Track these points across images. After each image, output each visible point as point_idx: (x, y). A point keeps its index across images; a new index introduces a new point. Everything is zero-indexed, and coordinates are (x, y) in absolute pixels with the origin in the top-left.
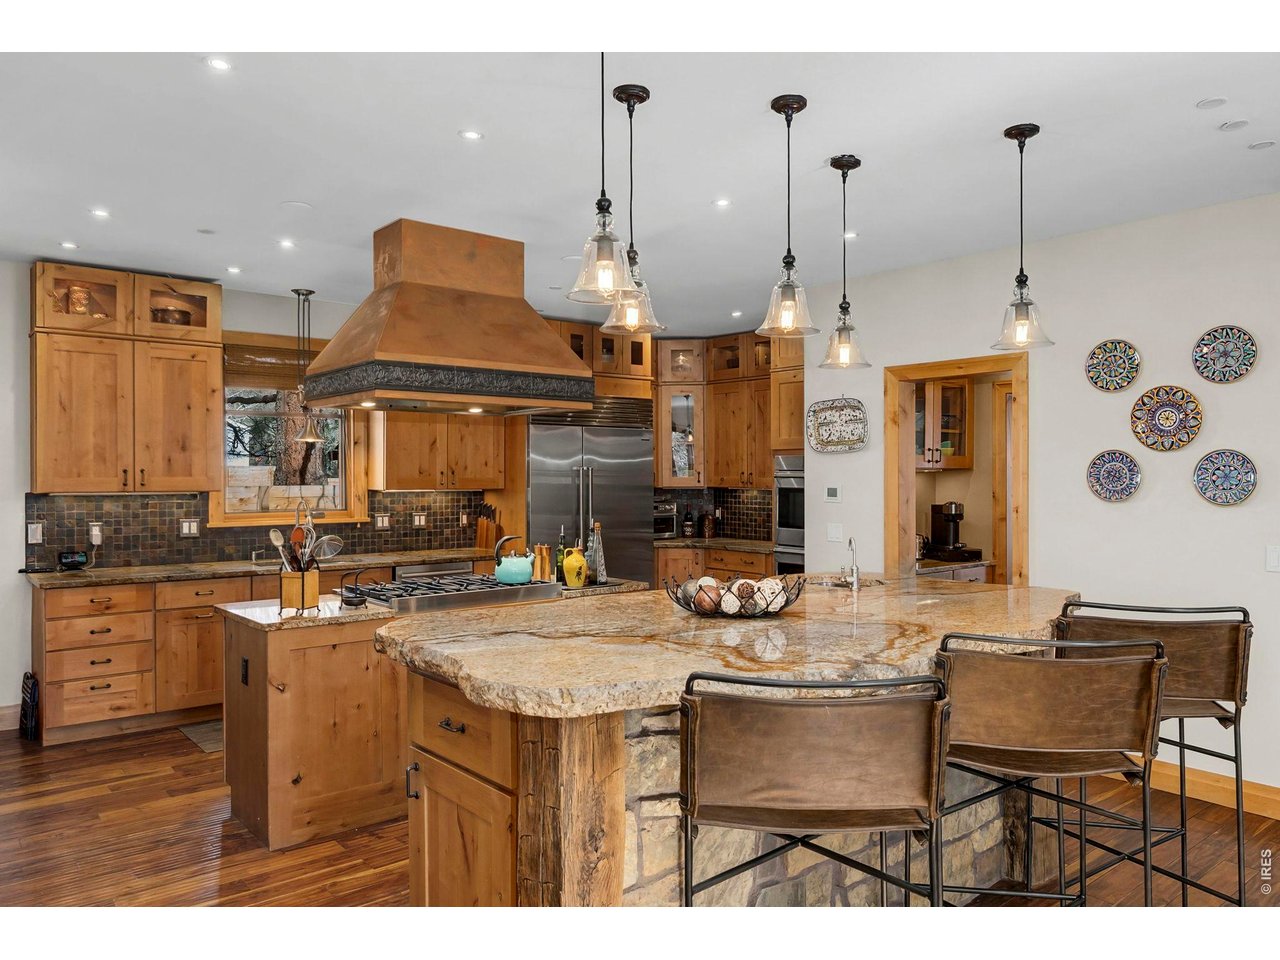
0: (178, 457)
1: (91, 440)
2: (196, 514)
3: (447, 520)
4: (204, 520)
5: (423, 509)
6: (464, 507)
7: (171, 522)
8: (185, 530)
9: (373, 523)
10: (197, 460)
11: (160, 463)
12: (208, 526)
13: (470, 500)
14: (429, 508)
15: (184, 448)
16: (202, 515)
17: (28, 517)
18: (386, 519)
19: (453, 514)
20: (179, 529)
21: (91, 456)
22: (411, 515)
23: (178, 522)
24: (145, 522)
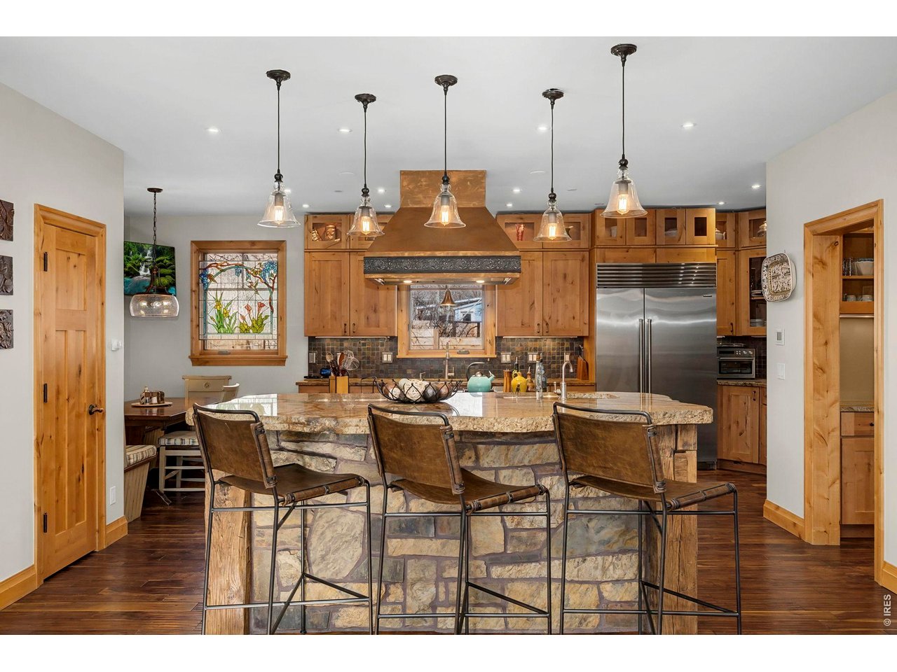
0: (372, 316)
1: (329, 308)
2: (391, 350)
3: (554, 358)
4: (395, 354)
5: (535, 350)
6: (567, 349)
7: (378, 354)
8: (385, 359)
9: (499, 359)
10: (382, 317)
11: (363, 321)
12: (397, 357)
13: (572, 345)
14: (540, 349)
15: (375, 311)
16: (394, 350)
17: (309, 349)
18: (508, 356)
19: (558, 354)
20: (381, 358)
21: (330, 316)
22: (526, 354)
23: (382, 354)
24: (364, 354)
